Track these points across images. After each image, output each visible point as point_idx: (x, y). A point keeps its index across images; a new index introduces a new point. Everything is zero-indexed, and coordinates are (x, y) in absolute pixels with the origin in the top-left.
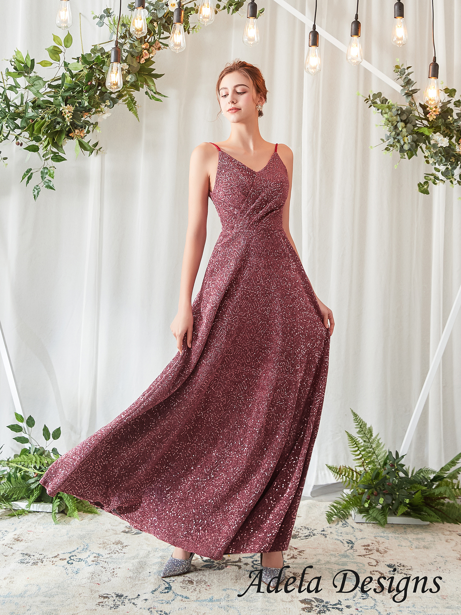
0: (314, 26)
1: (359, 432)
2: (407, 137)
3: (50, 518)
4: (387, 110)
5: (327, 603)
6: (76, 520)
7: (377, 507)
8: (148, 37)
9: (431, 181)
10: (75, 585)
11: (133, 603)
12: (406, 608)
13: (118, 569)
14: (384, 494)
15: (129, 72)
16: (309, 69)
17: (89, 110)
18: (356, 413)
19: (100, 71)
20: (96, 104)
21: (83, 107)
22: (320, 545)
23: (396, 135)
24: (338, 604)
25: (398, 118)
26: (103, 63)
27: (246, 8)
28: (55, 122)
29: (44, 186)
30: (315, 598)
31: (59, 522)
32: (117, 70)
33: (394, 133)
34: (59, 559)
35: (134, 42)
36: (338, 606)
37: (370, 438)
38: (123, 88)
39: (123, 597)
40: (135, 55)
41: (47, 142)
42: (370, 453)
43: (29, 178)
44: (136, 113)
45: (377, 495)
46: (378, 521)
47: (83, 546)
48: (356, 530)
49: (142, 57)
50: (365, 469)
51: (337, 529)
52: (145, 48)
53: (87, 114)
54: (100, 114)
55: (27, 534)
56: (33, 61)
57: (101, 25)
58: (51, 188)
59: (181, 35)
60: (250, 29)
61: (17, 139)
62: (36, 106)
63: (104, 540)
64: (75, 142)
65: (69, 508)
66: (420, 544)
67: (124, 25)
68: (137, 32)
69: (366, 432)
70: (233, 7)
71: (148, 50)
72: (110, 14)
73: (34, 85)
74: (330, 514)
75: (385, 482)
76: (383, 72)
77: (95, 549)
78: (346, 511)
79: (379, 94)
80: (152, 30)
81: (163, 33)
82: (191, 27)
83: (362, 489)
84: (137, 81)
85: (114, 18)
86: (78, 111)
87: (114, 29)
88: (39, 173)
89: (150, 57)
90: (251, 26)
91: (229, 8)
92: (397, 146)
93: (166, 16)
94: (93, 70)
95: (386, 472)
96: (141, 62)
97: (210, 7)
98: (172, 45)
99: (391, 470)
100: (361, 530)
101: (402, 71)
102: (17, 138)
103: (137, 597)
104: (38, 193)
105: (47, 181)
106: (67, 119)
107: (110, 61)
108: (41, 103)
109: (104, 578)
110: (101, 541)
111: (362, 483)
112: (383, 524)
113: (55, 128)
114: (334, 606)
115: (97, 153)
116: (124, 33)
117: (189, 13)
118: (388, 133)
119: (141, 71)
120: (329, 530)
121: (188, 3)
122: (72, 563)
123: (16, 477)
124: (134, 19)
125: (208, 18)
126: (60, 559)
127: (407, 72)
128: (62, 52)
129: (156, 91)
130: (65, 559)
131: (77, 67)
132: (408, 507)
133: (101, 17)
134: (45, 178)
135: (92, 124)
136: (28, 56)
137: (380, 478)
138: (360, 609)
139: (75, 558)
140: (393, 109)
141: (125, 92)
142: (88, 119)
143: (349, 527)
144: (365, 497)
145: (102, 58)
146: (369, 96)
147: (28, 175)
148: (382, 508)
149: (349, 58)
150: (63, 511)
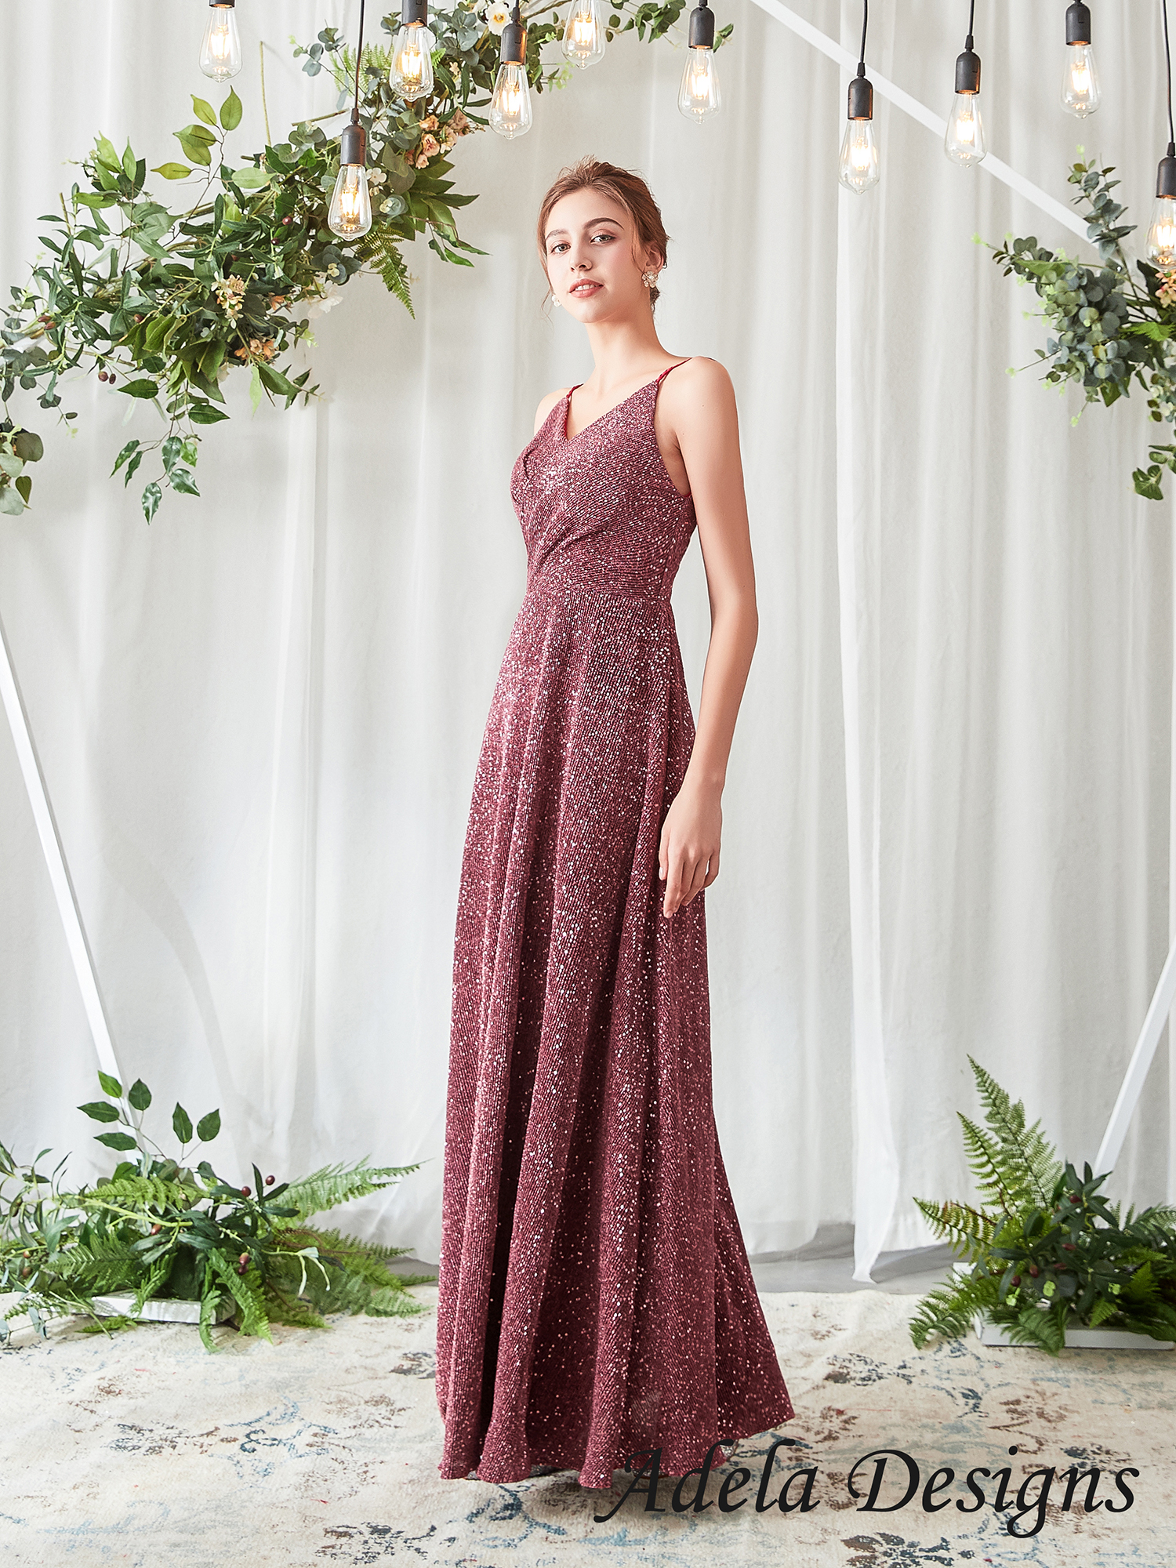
0: (862, 68)
1: (990, 1117)
2: (1104, 345)
3: (194, 1339)
4: (1053, 276)
5: (912, 1545)
6: (265, 1343)
7: (1039, 1305)
8: (436, 100)
9: (1166, 465)
10: (262, 1503)
11: (416, 1549)
12: (1115, 1557)
13: (377, 1465)
14: (1056, 1273)
15: (386, 192)
16: (849, 176)
17: (287, 289)
18: (982, 1066)
19: (314, 189)
20: (303, 274)
21: (270, 282)
22: (895, 1402)
23: (1076, 340)
24: (941, 1547)
25: (1082, 295)
26: (322, 167)
27: (685, 22)
28: (198, 321)
29: (172, 484)
30: (883, 1535)
31: (218, 1348)
32: (358, 183)
33: (1070, 335)
34: (217, 1439)
35: (399, 113)
36: (941, 1553)
37: (1019, 1131)
38: (371, 231)
39: (389, 1535)
40: (404, 148)
41: (179, 371)
42: (1018, 1169)
43: (134, 465)
44: (405, 297)
45: (1039, 1276)
46: (1041, 1340)
47: (283, 1407)
48: (986, 1365)
49: (422, 153)
50: (1006, 1211)
51: (938, 1363)
52: (427, 130)
53: (280, 299)
54: (315, 300)
55: (134, 1378)
56: (141, 164)
57: (313, 70)
58: (190, 490)
59: (520, 94)
60: (696, 76)
61: (102, 366)
62: (150, 279)
63: (341, 1393)
64: (251, 371)
65: (246, 1312)
66: (1150, 1398)
67: (372, 71)
68: (407, 87)
69: (1008, 1117)
70: (652, 22)
71: (436, 134)
72: (334, 42)
73: (145, 225)
74: (919, 1326)
75: (1058, 1242)
76: (1039, 187)
77: (316, 1414)
78: (961, 1318)
79: (1031, 242)
80: (446, 82)
81: (474, 91)
82: (547, 74)
83: (1001, 1261)
84: (409, 213)
85: (346, 52)
86: (258, 291)
87: (347, 81)
88: (159, 452)
89: (442, 152)
90: (698, 68)
91: (643, 25)
92: (1078, 369)
93: (481, 48)
94: (296, 187)
95: (1060, 1216)
96: (417, 165)
97: (593, 20)
98: (498, 119)
99: (1073, 1213)
100: (998, 1365)
101: (1092, 180)
102: (101, 362)
103: (428, 1535)
104: (156, 503)
105: (180, 472)
106: (229, 312)
107: (339, 162)
108: (164, 271)
109: (340, 1487)
110: (333, 1396)
111: (1000, 1246)
112: (1053, 1347)
113: (198, 336)
114: (930, 1554)
115: (307, 398)
116: (373, 92)
117: (541, 38)
118: (1056, 336)
119: (418, 189)
120: (919, 1366)
121: (538, 13)
122: (254, 1450)
123: (103, 1234)
124: (400, 53)
125: (588, 48)
126: (222, 1440)
127: (1103, 182)
128: (215, 141)
129: (457, 239)
130: (235, 1440)
131: (256, 180)
132: (1118, 1304)
133: (314, 52)
134: (174, 464)
135: (294, 324)
136: (128, 152)
137: (1046, 1232)
138: (996, 1561)
139: (260, 1436)
140: (1068, 274)
141: (378, 243)
142: (283, 313)
143: (969, 1356)
144: (1007, 1281)
145: (317, 155)
146: (1006, 246)
147: (131, 457)
148: (1050, 1308)
149: (952, 147)
150: (230, 1322)
